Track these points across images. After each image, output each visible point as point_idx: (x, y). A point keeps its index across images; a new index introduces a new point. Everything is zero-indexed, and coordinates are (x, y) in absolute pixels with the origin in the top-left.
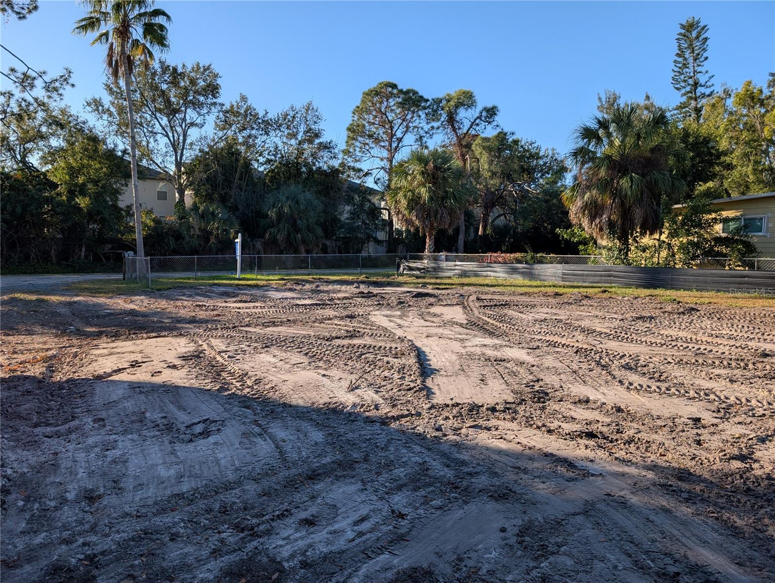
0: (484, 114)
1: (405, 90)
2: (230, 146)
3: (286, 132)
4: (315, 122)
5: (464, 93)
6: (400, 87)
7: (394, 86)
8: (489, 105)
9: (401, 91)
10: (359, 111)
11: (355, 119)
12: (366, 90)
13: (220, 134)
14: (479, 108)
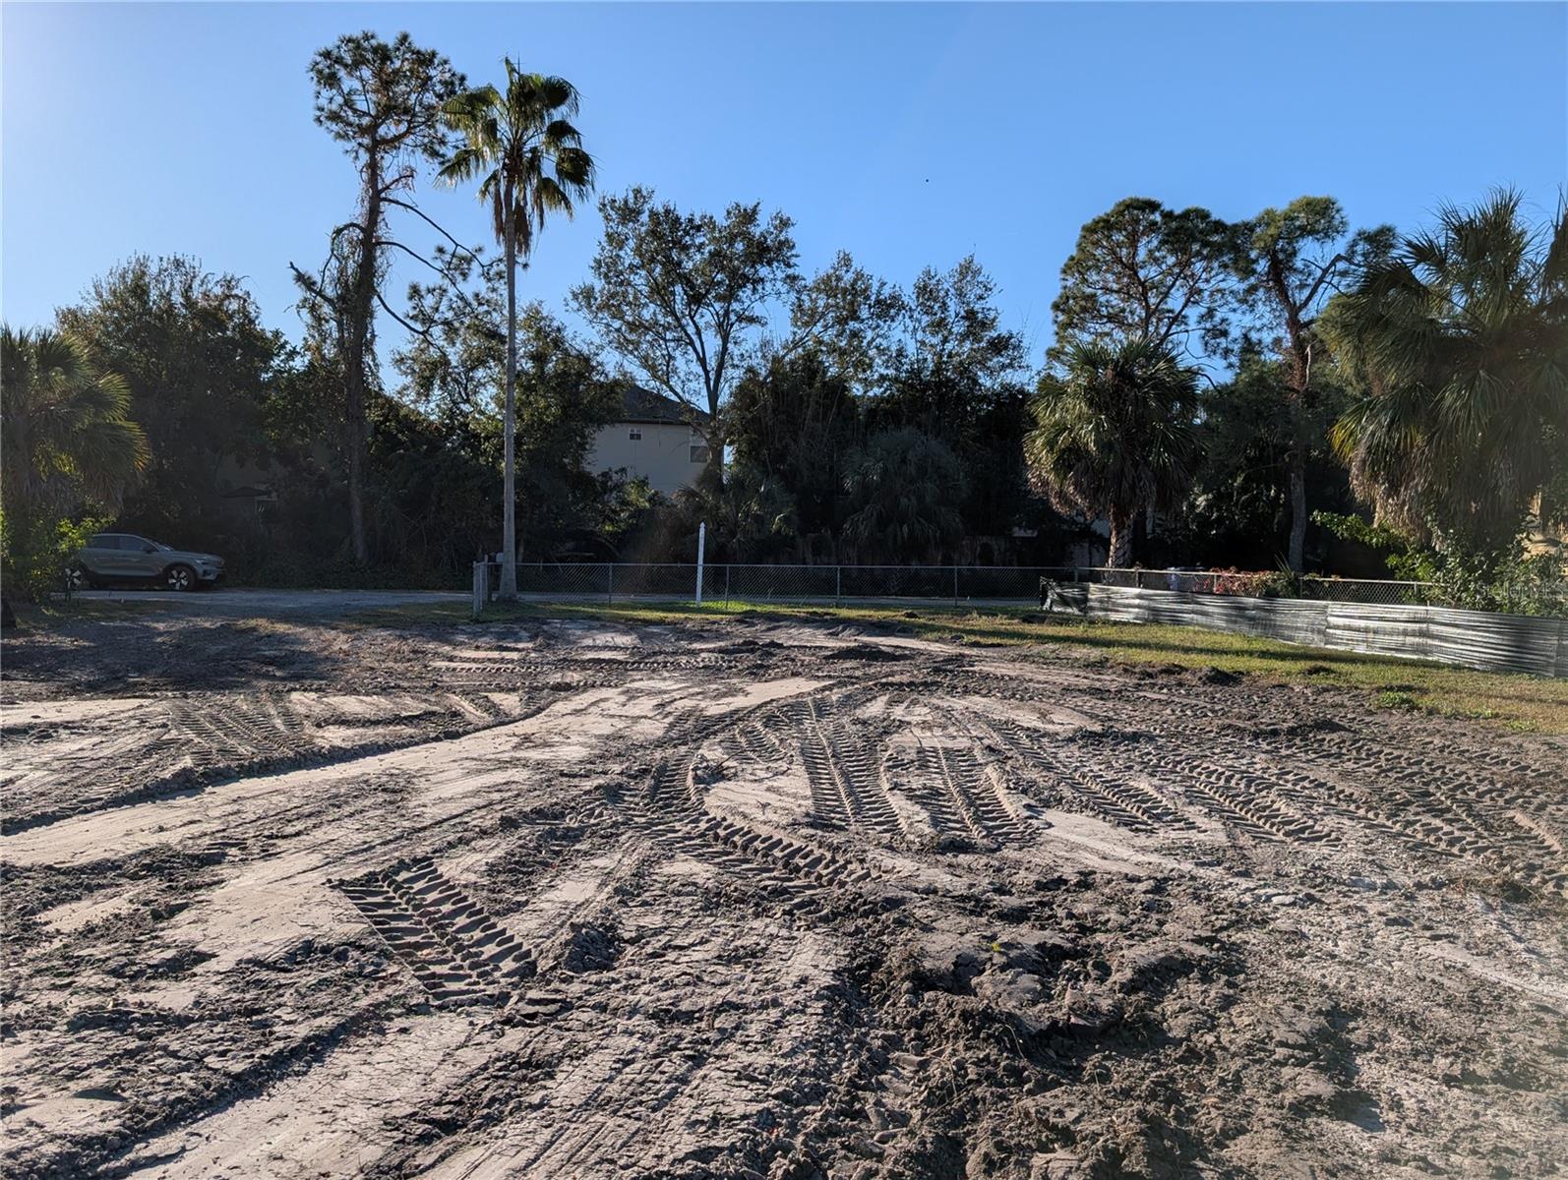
0: (1360, 248)
1: (1178, 212)
2: (810, 357)
3: (926, 319)
4: (981, 298)
5: (1308, 204)
6: (1167, 207)
7: (1153, 206)
8: (1372, 226)
9: (1168, 216)
10: (1075, 266)
11: (1069, 284)
12: (1088, 221)
13: (801, 333)
14: (1350, 236)
